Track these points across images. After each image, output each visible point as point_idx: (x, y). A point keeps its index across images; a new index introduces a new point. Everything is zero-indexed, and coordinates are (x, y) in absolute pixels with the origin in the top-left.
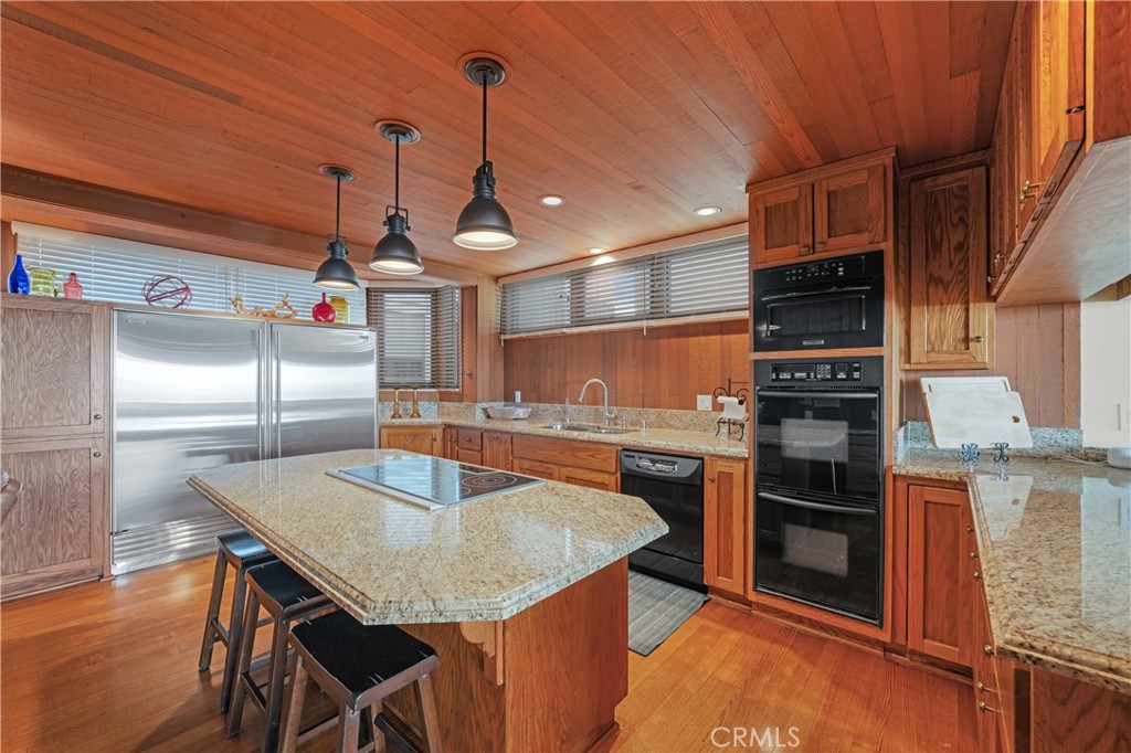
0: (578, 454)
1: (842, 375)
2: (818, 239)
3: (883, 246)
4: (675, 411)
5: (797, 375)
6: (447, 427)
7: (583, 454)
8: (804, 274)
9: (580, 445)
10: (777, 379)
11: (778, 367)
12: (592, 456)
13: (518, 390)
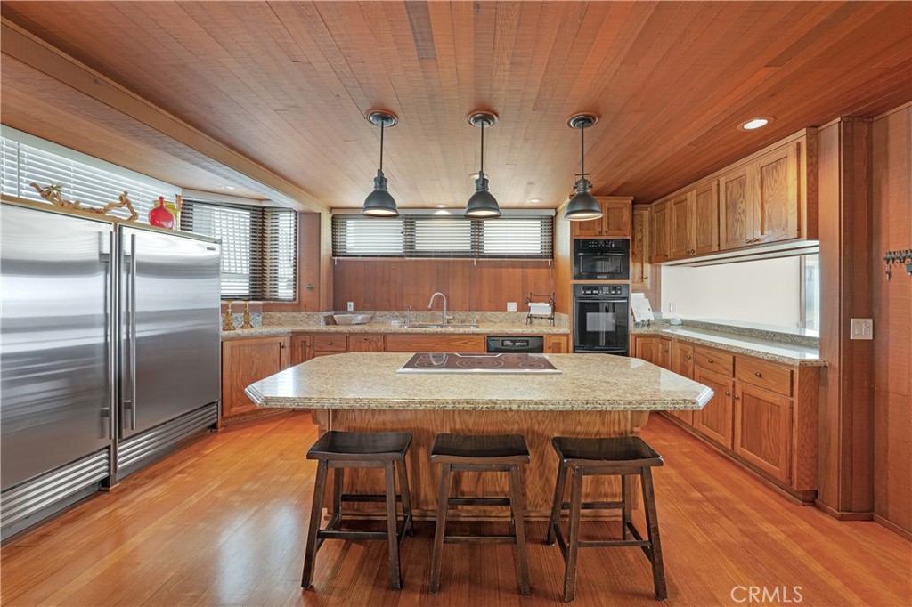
0: (453, 343)
1: (613, 292)
2: (604, 229)
3: (628, 237)
4: (494, 313)
5: (594, 292)
6: (295, 335)
7: (457, 343)
8: (598, 244)
9: (454, 337)
10: (585, 294)
11: (587, 288)
12: (465, 343)
13: (350, 301)
